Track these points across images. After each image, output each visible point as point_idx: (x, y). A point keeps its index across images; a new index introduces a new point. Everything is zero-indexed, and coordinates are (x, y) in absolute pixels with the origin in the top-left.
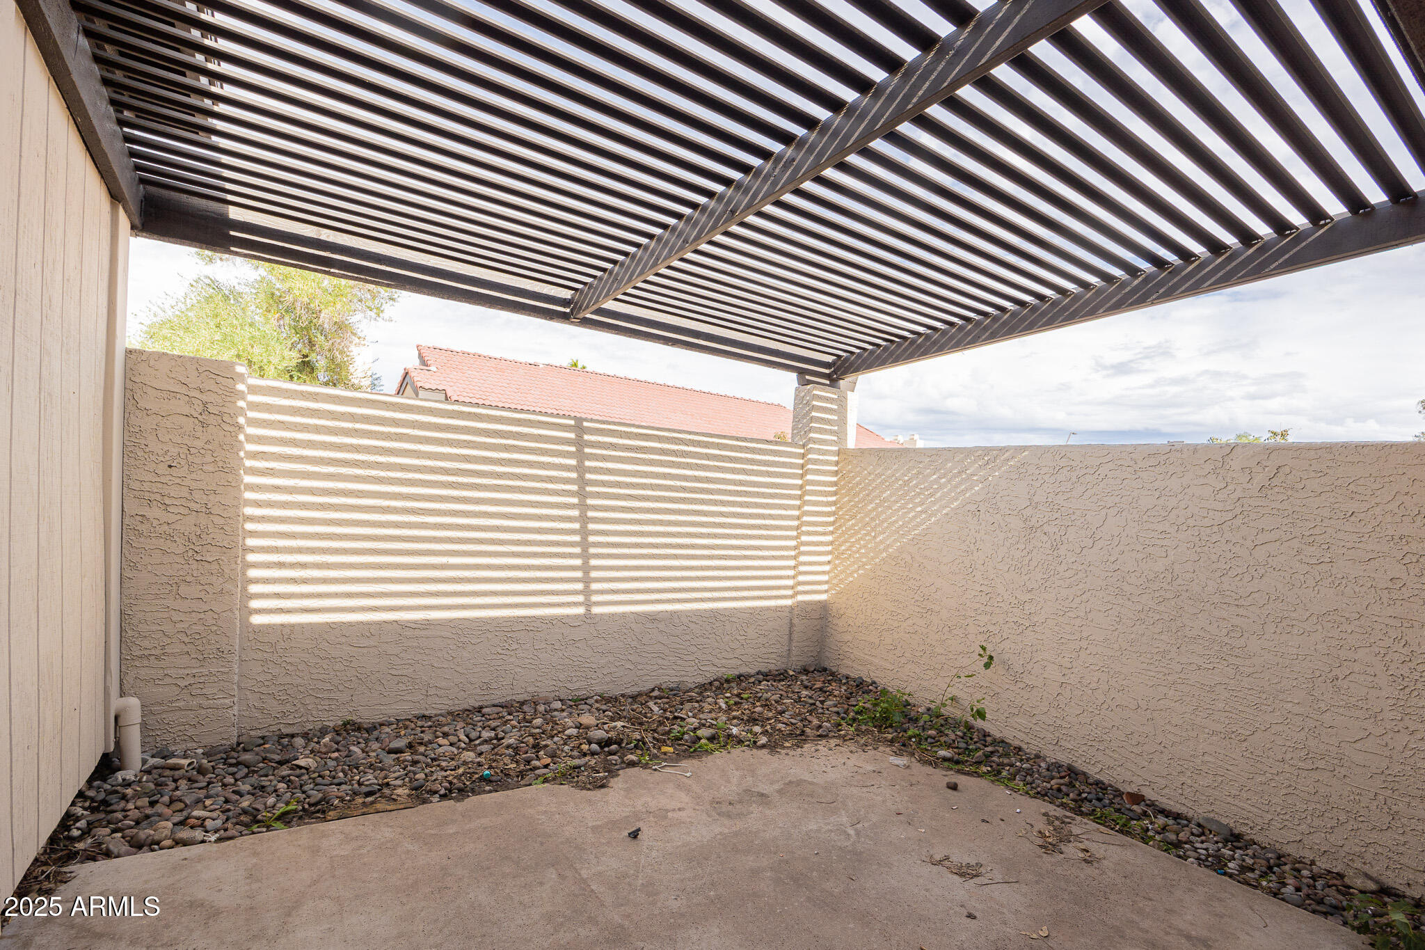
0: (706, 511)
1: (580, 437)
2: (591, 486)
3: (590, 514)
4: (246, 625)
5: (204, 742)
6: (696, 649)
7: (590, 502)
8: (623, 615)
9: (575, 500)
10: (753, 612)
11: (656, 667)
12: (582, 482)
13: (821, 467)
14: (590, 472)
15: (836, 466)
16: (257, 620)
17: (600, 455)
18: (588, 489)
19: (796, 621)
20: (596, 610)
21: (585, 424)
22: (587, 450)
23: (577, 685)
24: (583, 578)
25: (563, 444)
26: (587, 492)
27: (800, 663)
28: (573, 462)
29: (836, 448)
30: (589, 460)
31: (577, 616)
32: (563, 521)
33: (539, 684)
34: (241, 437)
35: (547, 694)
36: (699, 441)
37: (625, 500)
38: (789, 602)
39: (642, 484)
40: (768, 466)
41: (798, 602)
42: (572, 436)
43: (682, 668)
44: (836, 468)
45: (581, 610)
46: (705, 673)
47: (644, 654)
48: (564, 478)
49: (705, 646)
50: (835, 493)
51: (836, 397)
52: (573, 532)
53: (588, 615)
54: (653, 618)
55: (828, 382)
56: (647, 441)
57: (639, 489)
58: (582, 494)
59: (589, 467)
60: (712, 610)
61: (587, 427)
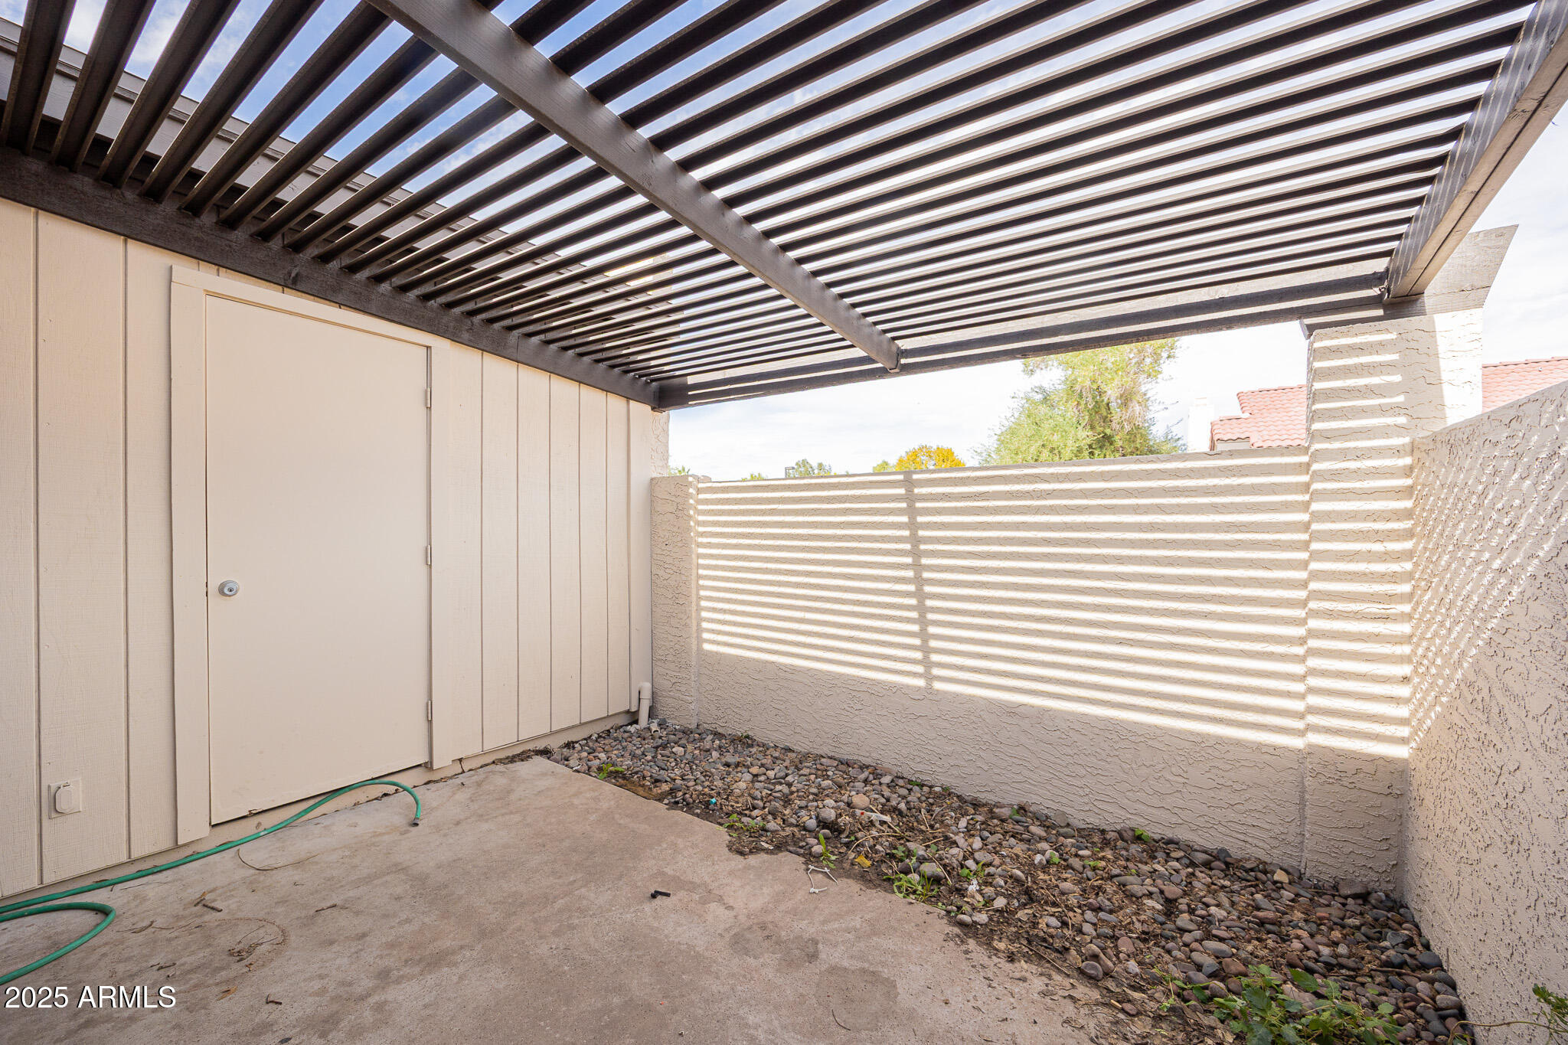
0: (1088, 572)
1: (909, 491)
2: (925, 543)
3: (926, 575)
4: (699, 649)
5: (682, 722)
6: (1084, 772)
7: (924, 561)
8: (971, 699)
9: (909, 560)
10: (1200, 741)
11: (1020, 778)
12: (916, 540)
13: (1358, 485)
14: (923, 529)
15: (1408, 476)
16: (707, 647)
17: (932, 508)
18: (922, 547)
19: (1308, 782)
20: (938, 685)
21: (915, 477)
22: (918, 505)
23: (920, 767)
24: (921, 646)
25: (893, 501)
26: (921, 551)
27: (1333, 872)
28: (905, 519)
29: (1407, 440)
30: (921, 515)
31: (919, 688)
32: (897, 583)
33: (882, 752)
34: (692, 523)
35: (890, 766)
36: (1067, 474)
37: (965, 558)
38: (1298, 743)
39: (986, 538)
40: (1214, 494)
41: (1310, 746)
42: (902, 491)
43: (1062, 793)
44: (1409, 482)
45: (921, 683)
46: (1106, 815)
47: (1002, 756)
48: (896, 537)
49: (1100, 772)
50: (1409, 534)
51: (1393, 336)
52: (908, 594)
53: (929, 688)
54: (1012, 711)
55: (1380, 312)
56: (989, 484)
57: (983, 544)
58: (916, 554)
59: (921, 523)
60: (1109, 720)
61: (917, 480)
